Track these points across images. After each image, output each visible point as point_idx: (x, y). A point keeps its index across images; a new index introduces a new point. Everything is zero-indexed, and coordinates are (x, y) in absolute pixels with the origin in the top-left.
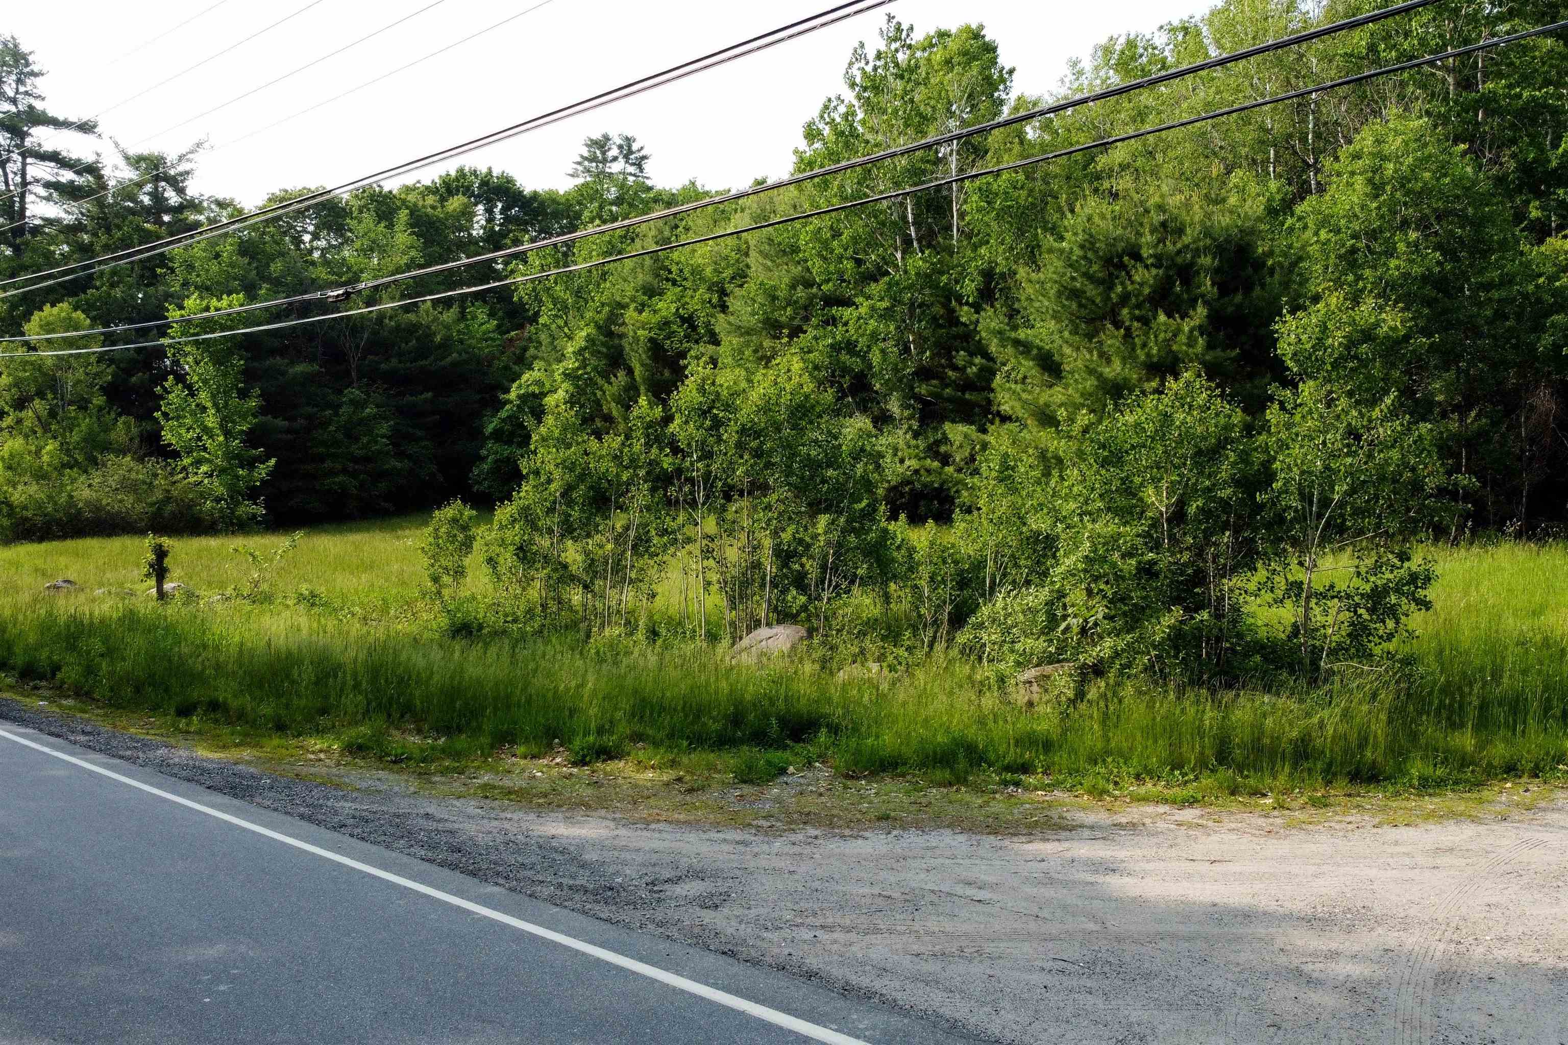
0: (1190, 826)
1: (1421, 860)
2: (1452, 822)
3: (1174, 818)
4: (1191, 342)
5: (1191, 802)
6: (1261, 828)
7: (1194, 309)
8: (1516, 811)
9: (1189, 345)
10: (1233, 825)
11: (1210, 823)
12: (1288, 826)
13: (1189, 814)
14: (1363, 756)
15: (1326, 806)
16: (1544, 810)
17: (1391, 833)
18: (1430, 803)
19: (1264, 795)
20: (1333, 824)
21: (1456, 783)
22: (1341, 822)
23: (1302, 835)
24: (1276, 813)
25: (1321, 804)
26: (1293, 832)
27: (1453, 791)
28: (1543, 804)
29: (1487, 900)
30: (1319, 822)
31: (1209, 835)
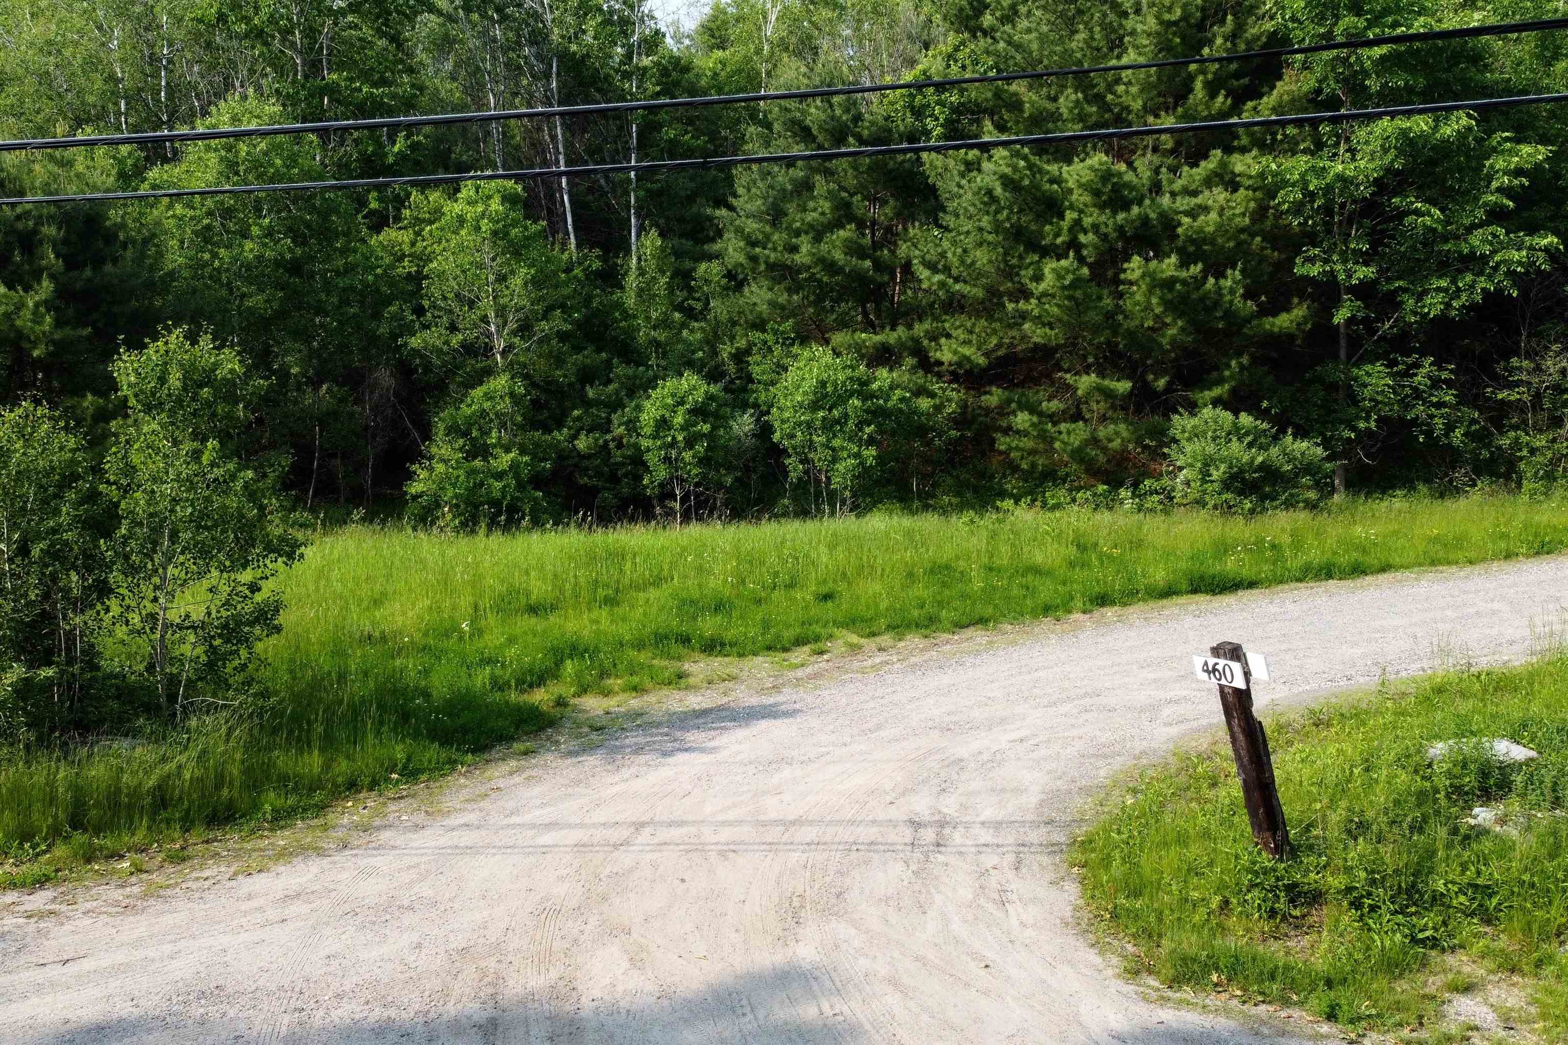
0: (42, 915)
1: (273, 914)
2: (300, 858)
3: (21, 908)
4: (37, 318)
5: (41, 882)
6: (117, 904)
7: (39, 282)
8: (355, 834)
9: (34, 321)
10: (88, 905)
11: (64, 908)
12: (145, 896)
13: (40, 899)
14: (219, 797)
15: (184, 860)
16: (378, 829)
17: (246, 885)
18: (282, 838)
19: (122, 857)
20: (190, 884)
21: (305, 810)
22: (197, 879)
23: (159, 905)
24: (134, 879)
25: (179, 858)
26: (152, 901)
27: (303, 819)
28: (377, 822)
29: (327, 952)
30: (177, 884)
31: (62, 924)
